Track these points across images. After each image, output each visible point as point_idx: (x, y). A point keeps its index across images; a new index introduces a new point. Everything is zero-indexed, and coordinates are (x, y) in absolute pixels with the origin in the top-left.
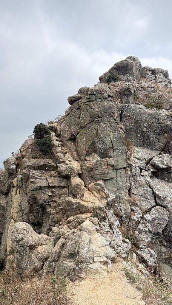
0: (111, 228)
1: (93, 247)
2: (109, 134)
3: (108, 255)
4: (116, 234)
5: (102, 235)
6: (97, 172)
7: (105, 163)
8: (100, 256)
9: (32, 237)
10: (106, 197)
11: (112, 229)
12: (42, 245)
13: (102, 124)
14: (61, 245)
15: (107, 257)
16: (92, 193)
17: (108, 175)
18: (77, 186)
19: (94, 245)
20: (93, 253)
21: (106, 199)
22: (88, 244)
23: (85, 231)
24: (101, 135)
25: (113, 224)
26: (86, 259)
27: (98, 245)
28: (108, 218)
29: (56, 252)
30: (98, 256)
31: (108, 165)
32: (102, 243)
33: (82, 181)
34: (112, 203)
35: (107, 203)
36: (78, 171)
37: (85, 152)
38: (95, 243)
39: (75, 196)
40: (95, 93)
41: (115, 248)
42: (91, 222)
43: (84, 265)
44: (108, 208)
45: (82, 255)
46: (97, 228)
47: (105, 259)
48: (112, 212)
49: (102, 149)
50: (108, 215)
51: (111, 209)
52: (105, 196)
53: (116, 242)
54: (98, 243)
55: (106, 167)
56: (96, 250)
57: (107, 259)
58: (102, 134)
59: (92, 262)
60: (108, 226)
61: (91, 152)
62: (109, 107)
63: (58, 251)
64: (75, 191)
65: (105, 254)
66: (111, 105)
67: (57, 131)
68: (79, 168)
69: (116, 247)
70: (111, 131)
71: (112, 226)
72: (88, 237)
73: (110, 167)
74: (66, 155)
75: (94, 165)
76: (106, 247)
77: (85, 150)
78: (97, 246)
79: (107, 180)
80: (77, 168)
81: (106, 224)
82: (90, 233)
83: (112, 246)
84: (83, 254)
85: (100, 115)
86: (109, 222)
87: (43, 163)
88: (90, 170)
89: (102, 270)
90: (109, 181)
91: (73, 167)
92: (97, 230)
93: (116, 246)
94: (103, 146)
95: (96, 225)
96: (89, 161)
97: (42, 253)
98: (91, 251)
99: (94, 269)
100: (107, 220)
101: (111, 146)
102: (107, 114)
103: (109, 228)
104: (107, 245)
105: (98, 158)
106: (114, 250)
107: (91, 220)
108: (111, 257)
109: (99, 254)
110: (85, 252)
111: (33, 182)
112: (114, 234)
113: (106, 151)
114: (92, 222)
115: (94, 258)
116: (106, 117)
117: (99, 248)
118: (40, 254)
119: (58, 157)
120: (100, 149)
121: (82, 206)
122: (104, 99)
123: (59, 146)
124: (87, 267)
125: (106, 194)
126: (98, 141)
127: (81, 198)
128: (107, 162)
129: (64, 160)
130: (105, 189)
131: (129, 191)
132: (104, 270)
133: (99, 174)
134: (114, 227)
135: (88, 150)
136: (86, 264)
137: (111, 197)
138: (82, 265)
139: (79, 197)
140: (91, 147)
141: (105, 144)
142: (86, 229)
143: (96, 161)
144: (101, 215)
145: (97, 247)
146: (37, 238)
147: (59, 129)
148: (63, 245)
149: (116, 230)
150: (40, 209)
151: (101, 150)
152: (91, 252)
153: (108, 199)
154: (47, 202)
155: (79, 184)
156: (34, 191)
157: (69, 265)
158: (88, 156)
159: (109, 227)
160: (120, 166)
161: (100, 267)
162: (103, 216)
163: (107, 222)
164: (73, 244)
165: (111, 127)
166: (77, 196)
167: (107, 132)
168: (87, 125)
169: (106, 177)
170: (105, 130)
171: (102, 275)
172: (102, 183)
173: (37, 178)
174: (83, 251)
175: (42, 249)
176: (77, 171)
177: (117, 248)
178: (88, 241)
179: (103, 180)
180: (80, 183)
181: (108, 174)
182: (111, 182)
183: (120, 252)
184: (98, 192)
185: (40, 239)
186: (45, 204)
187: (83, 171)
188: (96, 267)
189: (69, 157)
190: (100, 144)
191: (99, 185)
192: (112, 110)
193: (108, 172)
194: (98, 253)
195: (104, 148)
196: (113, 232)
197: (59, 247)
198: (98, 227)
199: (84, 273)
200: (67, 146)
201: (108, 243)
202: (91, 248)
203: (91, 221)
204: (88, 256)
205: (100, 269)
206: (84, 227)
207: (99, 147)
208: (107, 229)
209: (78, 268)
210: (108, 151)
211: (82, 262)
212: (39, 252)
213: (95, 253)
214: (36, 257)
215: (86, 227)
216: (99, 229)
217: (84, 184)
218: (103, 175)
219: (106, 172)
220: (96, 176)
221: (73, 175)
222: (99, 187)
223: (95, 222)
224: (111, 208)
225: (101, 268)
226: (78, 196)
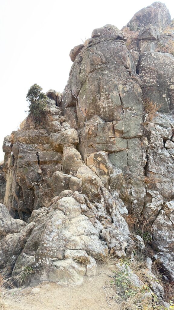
0: (109, 213)
1: (67, 233)
2: (116, 87)
3: (90, 248)
4: (117, 223)
5: (89, 219)
6: (97, 140)
7: (109, 128)
8: (77, 248)
10: (108, 172)
11: (110, 215)
12: (13, 232)
13: (107, 72)
14: (29, 230)
15: (88, 252)
16: (90, 168)
17: (114, 145)
18: (71, 158)
19: (70, 230)
20: (65, 243)
21: (108, 174)
22: (60, 227)
23: (61, 210)
24: (105, 87)
25: (112, 207)
26: (51, 251)
27: (77, 231)
28: (104, 198)
29: (19, 241)
30: (74, 247)
31: (114, 130)
32: (84, 229)
33: (78, 153)
34: (116, 180)
35: (109, 180)
36: (74, 139)
37: (84, 115)
38: (72, 228)
39: (67, 172)
40: (99, 34)
41: (107, 241)
42: (74, 199)
43: (46, 262)
44: (111, 189)
45: (45, 243)
46: (82, 208)
47: (83, 254)
48: (117, 194)
49: (107, 108)
50: (104, 192)
51: (116, 190)
52: (106, 171)
53: (108, 231)
54: (78, 229)
55: (111, 132)
56: (71, 237)
57: (86, 255)
58: (106, 85)
59: (61, 257)
60: (103, 208)
61: (92, 113)
62: (118, 49)
63: (22, 239)
64: (67, 165)
65: (85, 246)
66: (120, 47)
67: (58, 98)
68: (76, 137)
69: (108, 239)
70: (120, 82)
71: (111, 210)
72: (61, 217)
73: (117, 134)
74: (64, 124)
75: (93, 129)
76: (92, 236)
77: (84, 112)
78: (76, 232)
79: (114, 152)
80: (73, 135)
81: (101, 205)
82: (68, 213)
83: (103, 236)
84: (46, 242)
85: (104, 60)
86: (105, 203)
87: (35, 134)
88: (89, 136)
89: (75, 272)
90: (116, 154)
91: (67, 134)
92: (83, 212)
93: (108, 236)
94: (108, 103)
95: (80, 203)
96: (88, 125)
97: (9, 243)
98: (62, 239)
99: (61, 268)
100: (102, 199)
101: (120, 104)
102: (115, 60)
103: (106, 212)
104: (94, 234)
105: (101, 121)
106: (106, 244)
107: (75, 196)
108: (96, 253)
109: (75, 245)
110: (51, 239)
111: (22, 158)
112: (113, 222)
113: (112, 111)
114: (76, 199)
115: (65, 251)
116: (113, 63)
117: (78, 236)
118: (7, 244)
119: (53, 125)
120: (104, 108)
121: (72, 182)
122: (112, 40)
123: (56, 113)
124: (52, 265)
125: (107, 168)
126: (101, 96)
127: (75, 174)
128: (113, 126)
129: (59, 129)
130: (107, 161)
131: (146, 168)
132: (79, 272)
133: (101, 142)
134: (114, 211)
135: (88, 111)
136: (50, 259)
137: (115, 172)
138: (43, 260)
139: (72, 173)
140: (92, 105)
141: (110, 100)
142: (63, 206)
143: (96, 124)
144: (93, 190)
145: (74, 234)
146: (9, 223)
147: (60, 96)
148: (31, 231)
149: (118, 218)
150: (30, 192)
151: (106, 110)
152: (61, 241)
153: (111, 175)
154: (35, 181)
155: (73, 156)
156: (22, 168)
157: (28, 260)
158: (88, 120)
159: (105, 210)
160: (133, 133)
161: (72, 266)
162: (96, 192)
163: (103, 203)
164: (41, 228)
165: (120, 76)
166: (69, 172)
167: (113, 83)
168: (87, 76)
169: (112, 147)
170: (111, 80)
171: (72, 280)
172: (104, 153)
173: (26, 152)
174: (47, 237)
175: (11, 238)
176: (71, 139)
177: (110, 240)
178: (59, 222)
179: (106, 151)
180: (75, 154)
181: (114, 144)
182: (119, 155)
183: (115, 246)
184: (98, 166)
185: (12, 224)
186: (33, 184)
187: (82, 140)
188: (63, 265)
189: (67, 126)
190: (104, 102)
191: (100, 155)
192: (121, 54)
193: (114, 140)
194: (74, 243)
195: (109, 106)
196: (112, 219)
197: (24, 234)
198: (84, 207)
199: (45, 274)
200: (67, 114)
201: (97, 232)
202: (62, 234)
203: (74, 198)
204: (54, 246)
205: (71, 270)
206: (60, 204)
207: (102, 106)
208: (102, 212)
209: (38, 264)
210: (115, 110)
211: (42, 255)
212: (6, 242)
213: (68, 242)
214: (2, 249)
215: (64, 204)
216: (85, 209)
217: (80, 156)
218: (106, 144)
219: (112, 140)
220: (97, 145)
221: (67, 145)
222: (99, 159)
223: (80, 199)
224: (115, 189)
225: (74, 268)
226: (71, 172)
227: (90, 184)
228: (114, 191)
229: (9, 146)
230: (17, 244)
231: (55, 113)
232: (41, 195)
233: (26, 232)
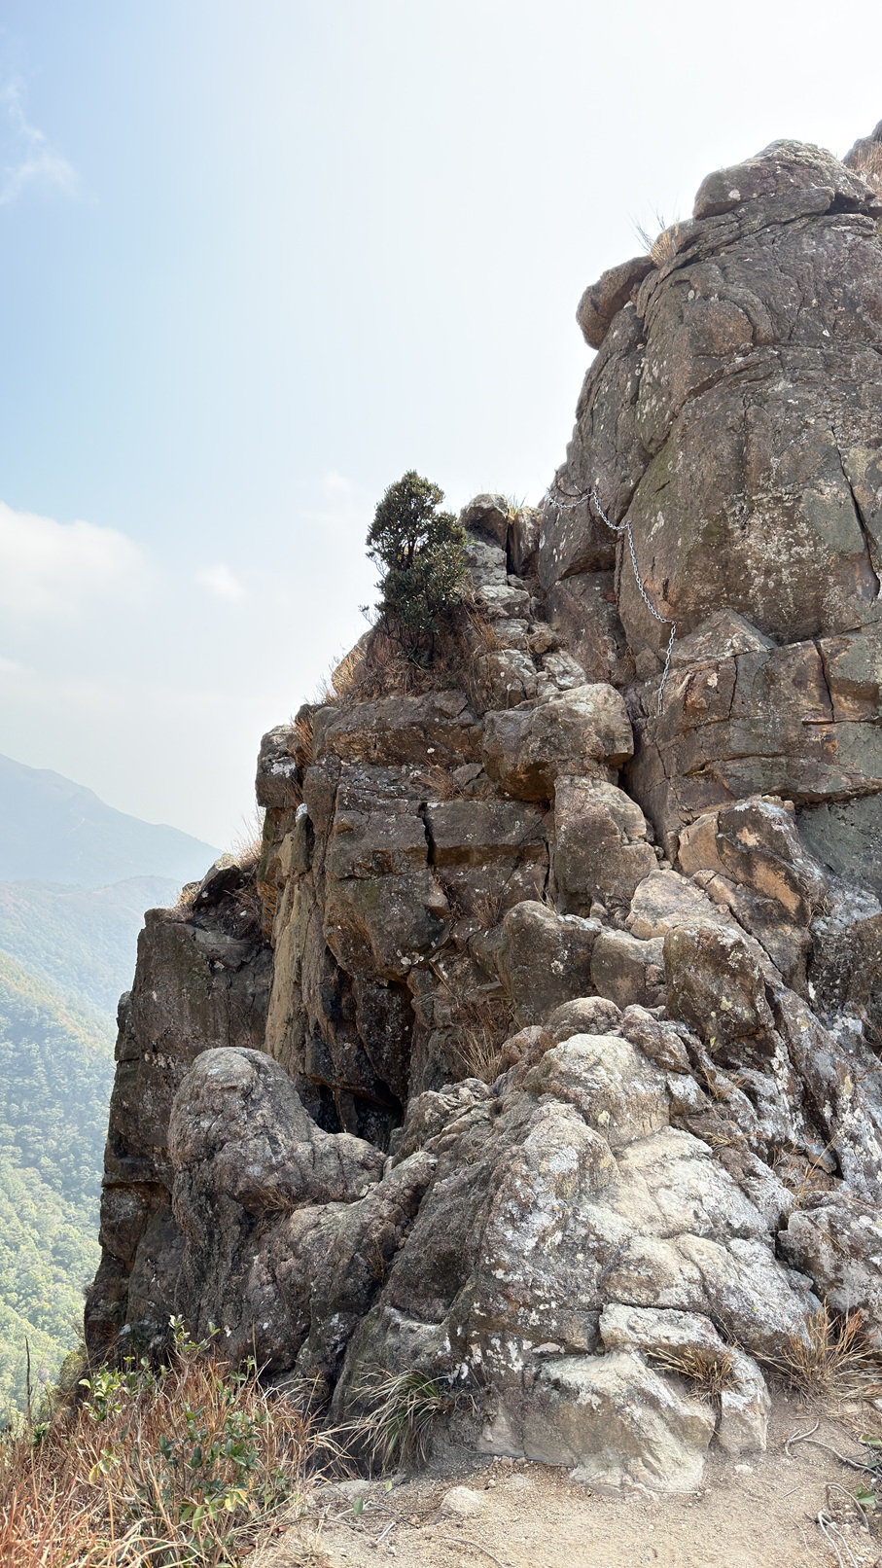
0: (820, 1128)
1: (607, 1221)
2: (834, 461)
3: (733, 1303)
4: (861, 1178)
5: (716, 1155)
6: (736, 737)
7: (801, 672)
8: (663, 1300)
9: (273, 1140)
10: (801, 908)
11: (826, 1136)
12: (321, 1198)
13: (781, 386)
14: (407, 1192)
15: (725, 1325)
16: (698, 884)
17: (830, 761)
18: (595, 832)
19: (622, 1206)
20: (597, 1267)
21: (801, 919)
22: (568, 1187)
23: (566, 1099)
24: (774, 461)
25: (834, 1096)
26: (530, 1307)
27: (657, 1214)
28: (789, 1043)
29: (359, 1242)
30: (645, 1296)
31: (827, 685)
32: (694, 1204)
33: (634, 809)
34: (849, 953)
35: (810, 953)
36: (609, 737)
37: (660, 611)
38: (631, 1197)
39: (576, 902)
40: (734, 195)
41: (821, 1272)
42: (630, 1047)
43: (508, 1358)
44: (822, 996)
45: (498, 1265)
46: (675, 1092)
47: (695, 1330)
48: (856, 1026)
49: (785, 572)
50: (788, 1016)
51: (850, 1004)
52: (791, 902)
53: (824, 1218)
54: (663, 1202)
55: (810, 697)
56: (627, 1243)
57: (714, 1339)
58: (778, 454)
59: (581, 1341)
60: (786, 1100)
61: (704, 600)
62: (838, 265)
63: (375, 1235)
64: (575, 869)
65: (706, 1291)
66: (851, 250)
67: (520, 537)
68: (620, 726)
69: (826, 1259)
70: (856, 432)
71: (827, 1112)
72: (574, 1138)
73: (846, 704)
74: (551, 660)
75: (713, 681)
76: (736, 1243)
77: (661, 597)
78: (652, 1220)
79: (829, 799)
80: (603, 716)
81: (776, 1083)
82: (603, 1117)
83: (796, 1246)
84: (506, 1257)
85: (766, 328)
86: (796, 1071)
87: (409, 718)
88: (688, 718)
89: (657, 1422)
90: (842, 812)
91: (571, 713)
92: (681, 1115)
93: (825, 1247)
94: (789, 546)
95: (660, 1065)
96: (684, 664)
97: (306, 1251)
98: (584, 1249)
99: (585, 1398)
100: (781, 1053)
101: (855, 542)
102: (823, 320)
103: (801, 1121)
104: (745, 1234)
105: (752, 639)
106: (814, 1290)
107: (632, 1032)
108: (767, 1332)
109: (650, 1284)
110: (531, 1243)
111: (349, 833)
112: (838, 1173)
113: (818, 584)
114: (638, 1044)
115: (601, 1310)
116: (814, 338)
117: (665, 1237)
118: (297, 1256)
119: (498, 668)
120: (768, 573)
121: (606, 956)
122: (805, 220)
123: (513, 610)
124: (536, 1377)
125: (796, 885)
126: (751, 511)
127: (618, 915)
128: (823, 661)
129: (530, 686)
130: (796, 850)
132: (681, 1428)
133: (755, 748)
134: (847, 1117)
135: (683, 592)
136: (527, 1345)
137: (838, 907)
138: (493, 1348)
139: (603, 909)
140: (701, 561)
141: (803, 528)
142: (577, 1080)
143: (728, 654)
144: (726, 1004)
145: (646, 1229)
146: (303, 1149)
147: (530, 525)
148: (415, 1198)
149: (868, 1152)
151: (779, 583)
152: (580, 1256)
153: (820, 925)
154: (415, 949)
155: (605, 823)
156: (352, 884)
157: (413, 1342)
158: (680, 636)
159: (794, 1109)
161: (642, 1392)
162: (747, 1015)
163: (784, 1072)
164: (471, 1183)
165: (857, 402)
166: (591, 903)
167: (817, 441)
168: (674, 416)
169: (818, 776)
170: (807, 425)
171: (647, 1465)
172: (772, 809)
173: (368, 807)
174: (509, 1234)
175: (317, 1225)
176: (595, 738)
177: (837, 1268)
178: (564, 1162)
179: (785, 794)
180: (613, 812)
181: (827, 757)
182: (855, 814)
183: (865, 1305)
184: (741, 876)
185: (316, 1157)
186: (405, 961)
187: (648, 742)
188: (598, 1385)
189: (565, 673)
190: (767, 537)
191: (755, 820)
192: (860, 287)
193: (829, 738)
194: (645, 1273)
195: (800, 561)
196: (836, 1156)
197: (385, 1209)
198: (685, 1087)
199: (502, 1422)
200: (566, 611)
201: (761, 1223)
202: (585, 1224)
203: (630, 1041)
204: (546, 1279)
205: (638, 1412)
206: (563, 1067)
207: (758, 560)
208: (781, 1121)
209: (465, 1368)
210: (831, 579)
211: (488, 1324)
212: (292, 1246)
213: (615, 1267)
215: (579, 1069)
216: (692, 1099)
217: (643, 822)
218: (783, 760)
219: (815, 737)
220: (732, 766)
221: (570, 767)
222: (751, 839)
223: (663, 1047)
224: (843, 1000)
225: (652, 1402)
226: (597, 906)
227: (709, 971)
228: (834, 1007)
229: (288, 775)
230: (353, 1260)
231: (508, 607)
232: (445, 1016)
233: (393, 1201)
